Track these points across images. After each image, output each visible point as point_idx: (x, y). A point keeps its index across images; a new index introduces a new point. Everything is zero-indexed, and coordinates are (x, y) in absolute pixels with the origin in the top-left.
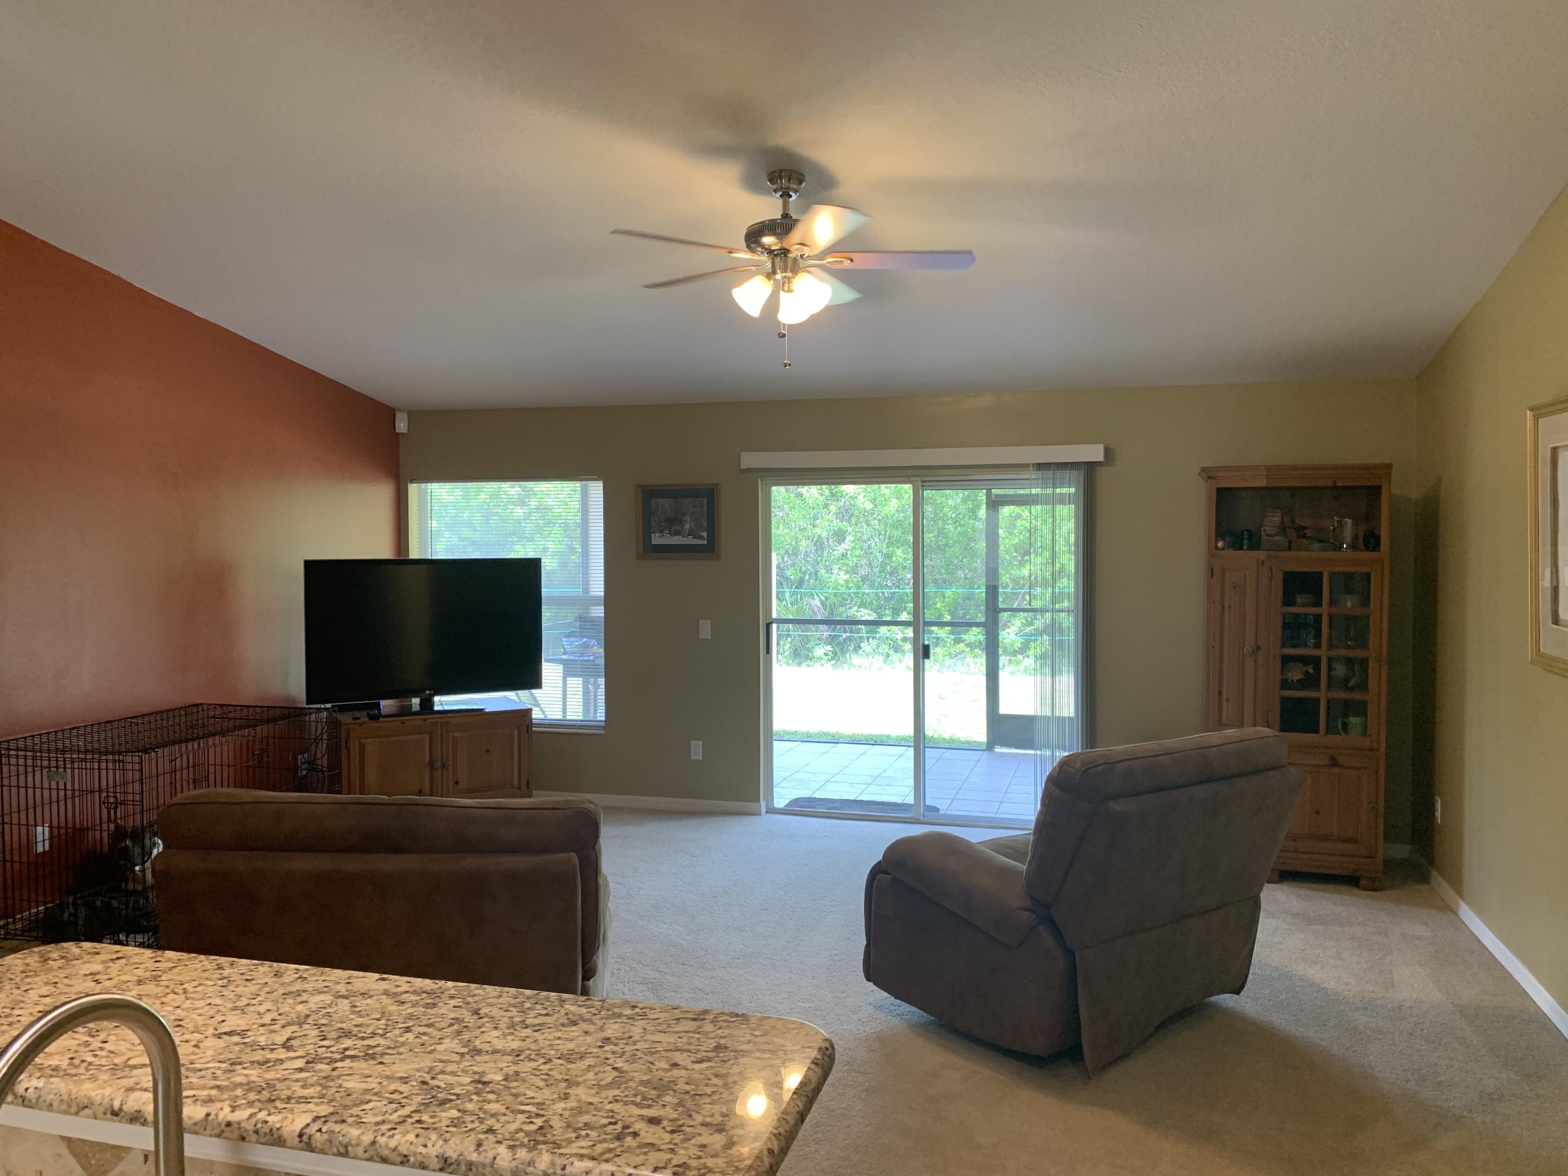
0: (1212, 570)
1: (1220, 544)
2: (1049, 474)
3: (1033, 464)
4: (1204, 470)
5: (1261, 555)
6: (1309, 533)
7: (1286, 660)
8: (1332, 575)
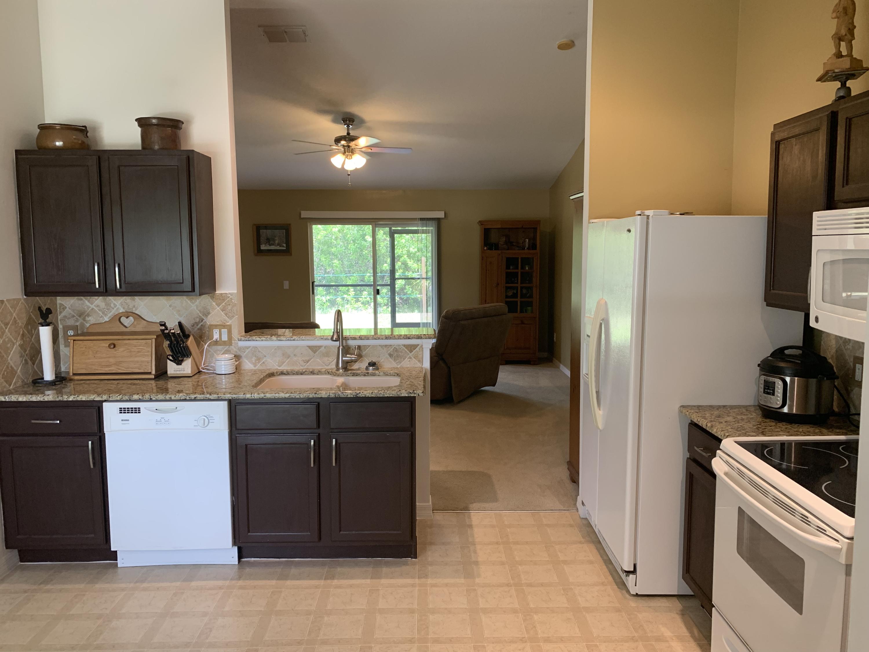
0: (483, 257)
1: (485, 248)
2: (425, 222)
3: (418, 218)
4: (480, 222)
5: (499, 252)
6: (514, 244)
7: (507, 288)
8: (522, 258)
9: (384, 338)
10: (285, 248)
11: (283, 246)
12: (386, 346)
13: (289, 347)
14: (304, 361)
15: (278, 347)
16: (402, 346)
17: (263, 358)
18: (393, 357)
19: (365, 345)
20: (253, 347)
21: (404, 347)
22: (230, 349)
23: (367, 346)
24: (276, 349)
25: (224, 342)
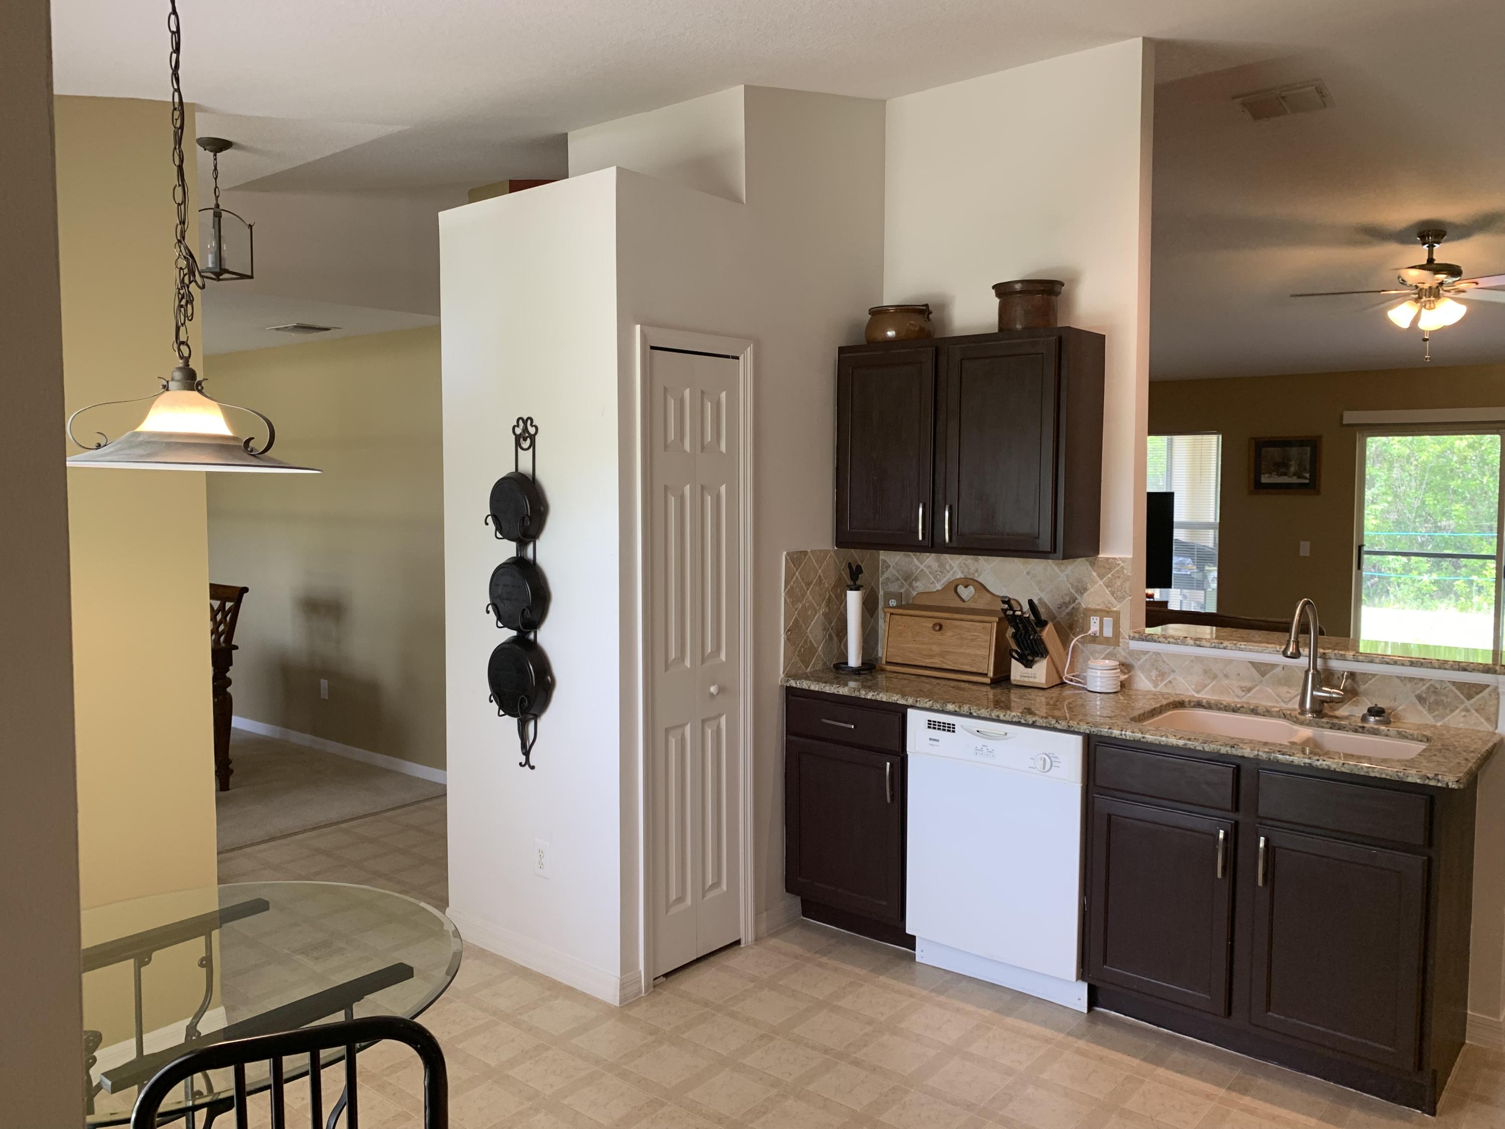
9: (1408, 664)
10: (1307, 481)
11: (1306, 478)
12: (1411, 679)
13: (1216, 660)
14: (1241, 687)
15: (1196, 657)
16: (1449, 684)
17: (1170, 673)
18: (1428, 703)
19: (1366, 674)
20: (1154, 652)
21: (1453, 685)
22: (1116, 652)
23: (1370, 674)
24: (1192, 661)
25: (1107, 639)
